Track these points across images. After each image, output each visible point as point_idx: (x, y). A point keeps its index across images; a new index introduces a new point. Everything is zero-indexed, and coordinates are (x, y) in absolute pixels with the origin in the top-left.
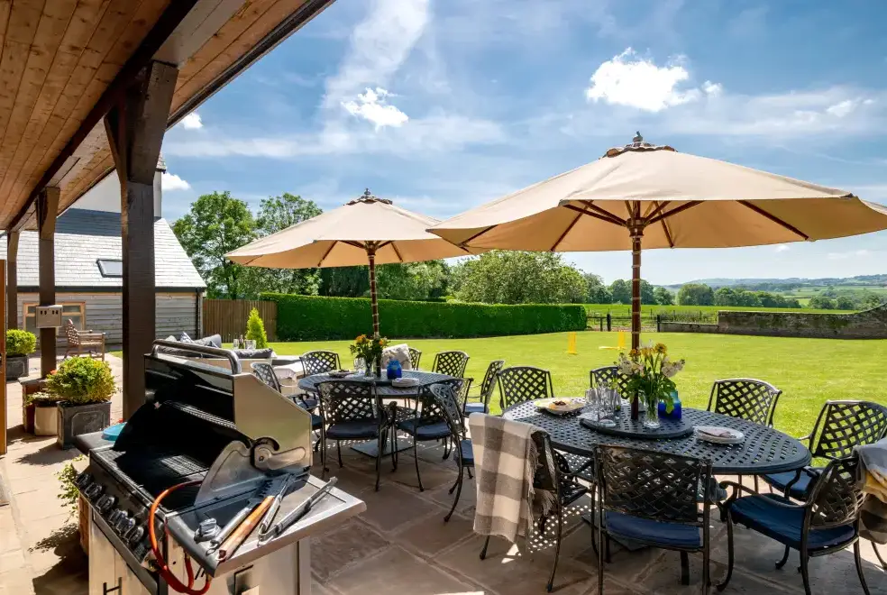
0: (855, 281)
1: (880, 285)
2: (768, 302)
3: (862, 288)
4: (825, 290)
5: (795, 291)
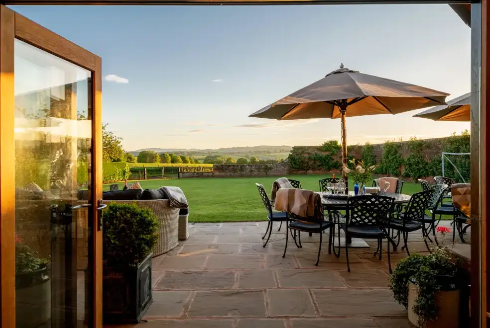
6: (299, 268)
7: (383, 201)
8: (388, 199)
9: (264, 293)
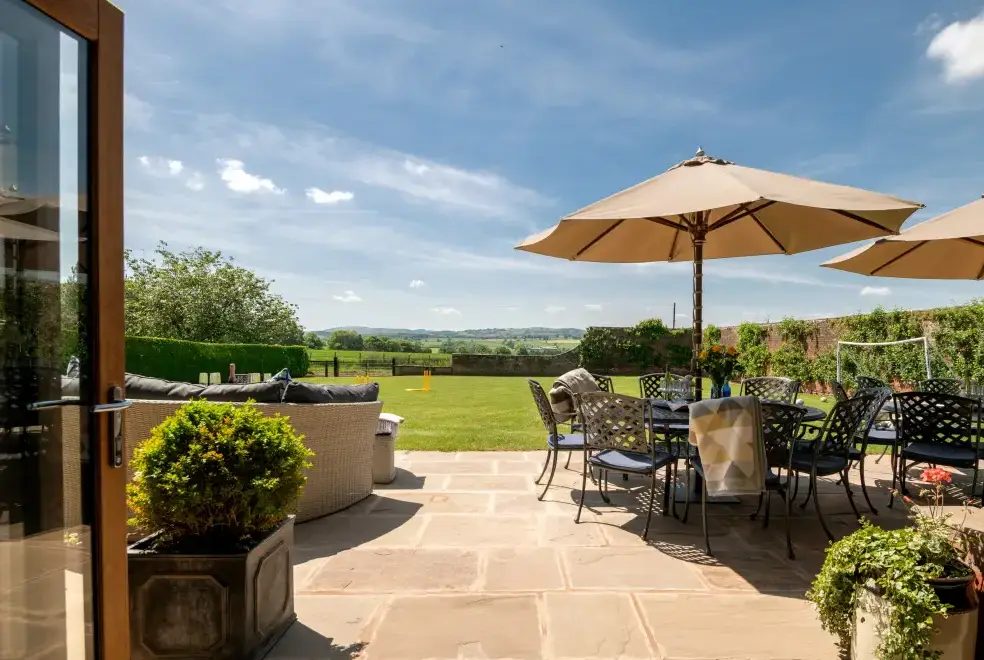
0: (465, 334)
1: (482, 338)
2: (408, 349)
3: (470, 340)
4: (445, 340)
5: (423, 341)
6: (607, 545)
7: (784, 415)
8: (792, 412)
9: (537, 599)
